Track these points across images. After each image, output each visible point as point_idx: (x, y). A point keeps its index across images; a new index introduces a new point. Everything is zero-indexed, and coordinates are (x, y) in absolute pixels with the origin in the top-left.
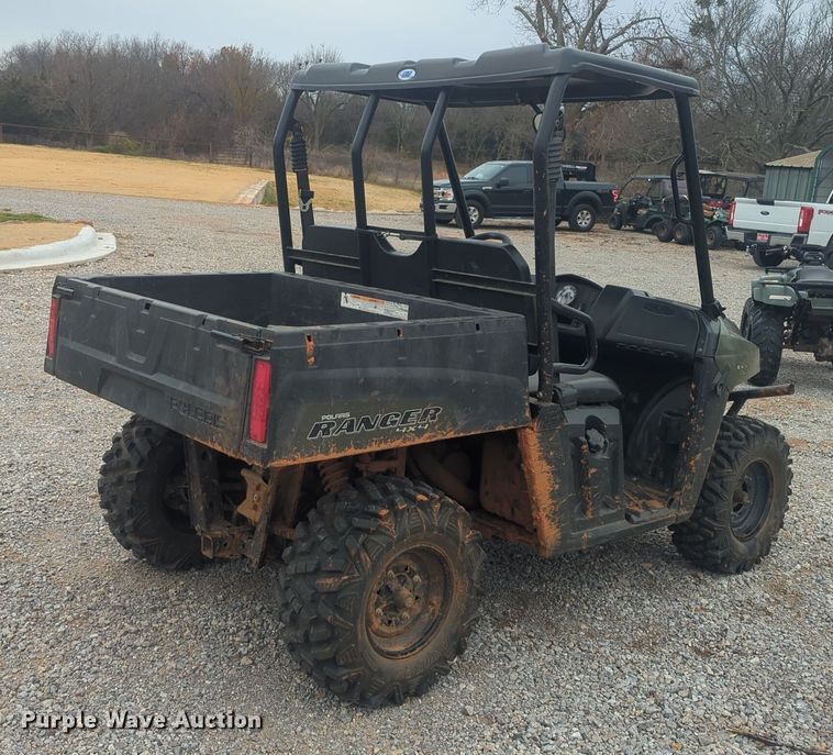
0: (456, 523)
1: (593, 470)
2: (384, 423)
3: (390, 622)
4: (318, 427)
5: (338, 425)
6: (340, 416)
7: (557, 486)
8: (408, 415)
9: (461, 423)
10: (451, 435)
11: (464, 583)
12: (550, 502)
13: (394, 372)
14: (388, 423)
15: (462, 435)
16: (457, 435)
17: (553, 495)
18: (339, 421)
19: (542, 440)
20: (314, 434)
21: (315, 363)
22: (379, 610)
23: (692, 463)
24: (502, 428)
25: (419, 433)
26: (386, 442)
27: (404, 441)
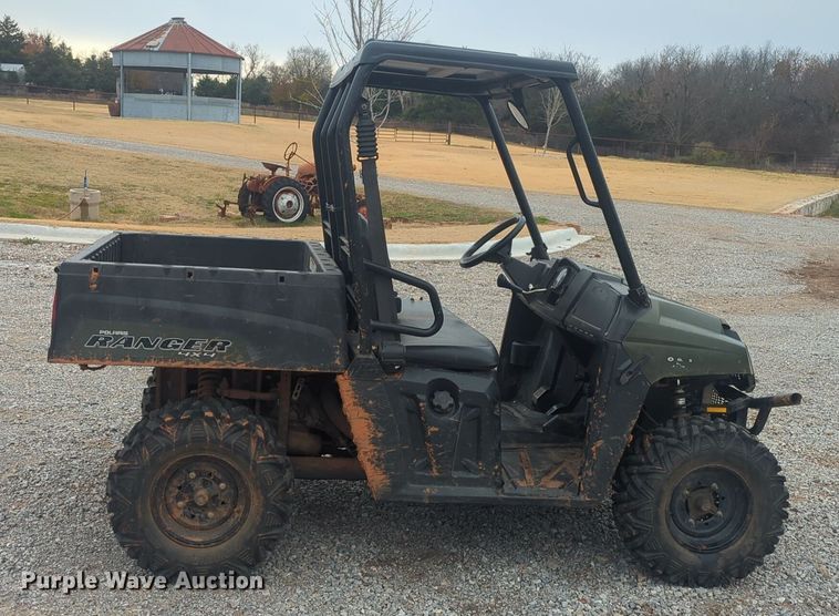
0: (249, 443)
1: (433, 429)
2: (165, 345)
3: (193, 516)
4: (96, 339)
5: (115, 340)
6: (117, 333)
7: (380, 435)
8: (192, 343)
9: (254, 359)
10: (242, 366)
11: (258, 498)
12: (372, 447)
13: (179, 306)
14: (170, 346)
15: (255, 368)
16: (248, 368)
17: (374, 441)
18: (116, 337)
19: (356, 388)
20: (92, 343)
21: (96, 289)
22: (181, 504)
23: (593, 449)
24: (305, 369)
25: (205, 359)
26: (166, 361)
27: (187, 363)
